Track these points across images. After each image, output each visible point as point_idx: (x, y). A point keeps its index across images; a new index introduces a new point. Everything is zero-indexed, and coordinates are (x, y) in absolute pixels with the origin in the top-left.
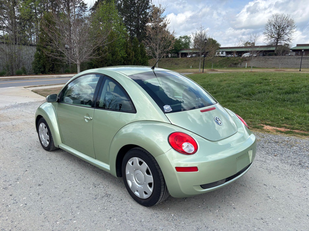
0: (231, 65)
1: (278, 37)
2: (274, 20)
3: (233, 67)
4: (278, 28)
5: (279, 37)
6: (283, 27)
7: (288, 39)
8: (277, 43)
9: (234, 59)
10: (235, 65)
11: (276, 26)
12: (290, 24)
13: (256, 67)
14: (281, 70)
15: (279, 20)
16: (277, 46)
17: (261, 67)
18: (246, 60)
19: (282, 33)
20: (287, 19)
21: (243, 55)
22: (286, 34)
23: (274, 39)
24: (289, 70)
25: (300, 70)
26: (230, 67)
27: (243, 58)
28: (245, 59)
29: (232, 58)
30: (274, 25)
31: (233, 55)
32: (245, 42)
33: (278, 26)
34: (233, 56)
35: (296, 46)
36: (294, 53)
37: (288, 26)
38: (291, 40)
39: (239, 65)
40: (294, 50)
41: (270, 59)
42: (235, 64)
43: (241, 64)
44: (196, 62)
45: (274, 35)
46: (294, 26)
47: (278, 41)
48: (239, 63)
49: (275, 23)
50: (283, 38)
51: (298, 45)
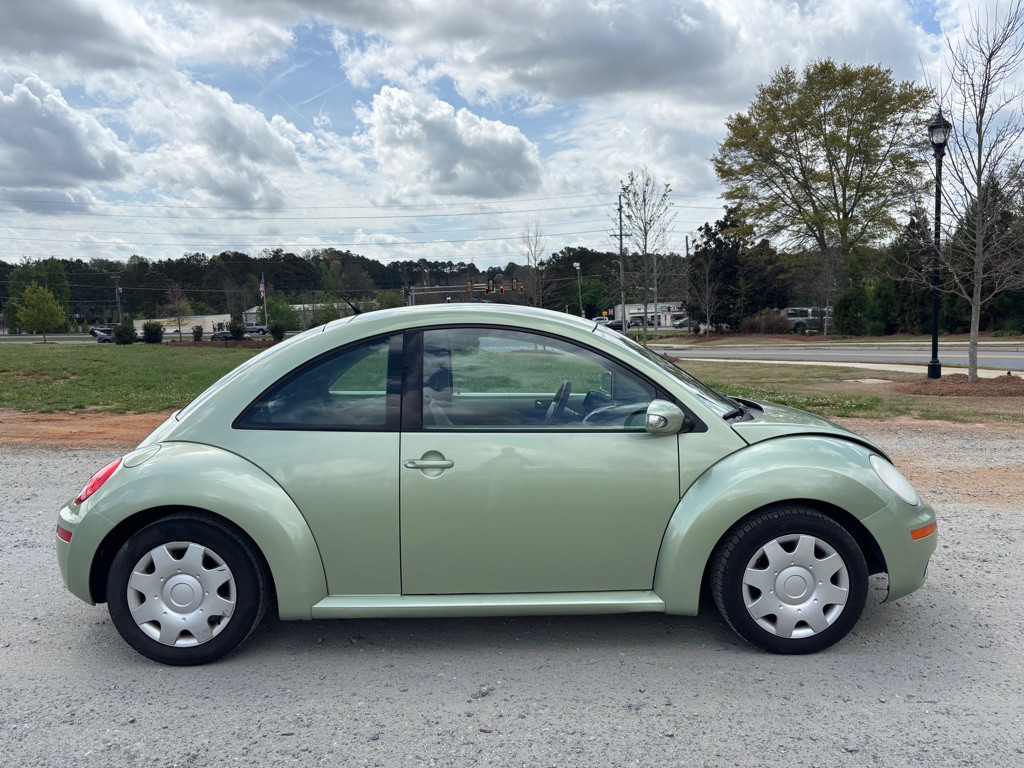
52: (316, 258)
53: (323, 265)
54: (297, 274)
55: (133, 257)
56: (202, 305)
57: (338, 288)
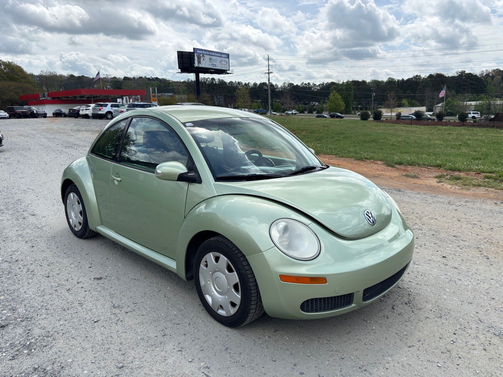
52: (488, 75)
53: (489, 80)
54: (472, 84)
55: (389, 78)
56: (414, 101)
57: (496, 92)
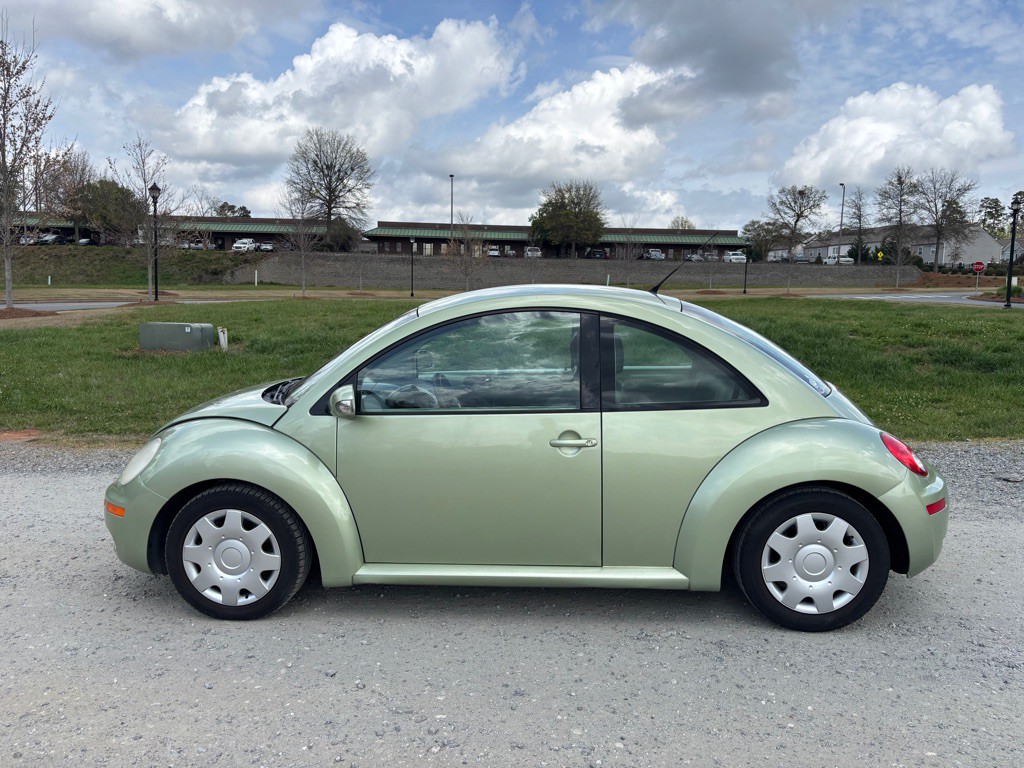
0: (200, 277)
1: (330, 197)
2: (313, 145)
3: (210, 282)
4: (326, 171)
5: (332, 198)
6: (339, 171)
7: (358, 205)
8: (330, 214)
9: (206, 256)
10: (212, 276)
11: (320, 165)
12: (358, 165)
13: (280, 284)
14: (365, 294)
15: (327, 148)
16: (328, 222)
17: (295, 283)
18: (246, 261)
19: (340, 187)
20: (348, 148)
21: (235, 245)
22: (349, 191)
23: (318, 201)
24: (383, 293)
25: (412, 295)
26: (198, 281)
27: (236, 253)
28: (243, 259)
29: (199, 255)
30: (315, 162)
31: (200, 242)
32: (221, 204)
33: (328, 167)
34: (200, 245)
35: (376, 226)
36: (375, 246)
37: (353, 170)
38: (365, 210)
39: (227, 277)
40: (373, 238)
41: (320, 261)
42: (215, 273)
43: (232, 273)
44: (61, 263)
45: (318, 191)
46: (368, 170)
47: (330, 209)
48: (227, 268)
49: (317, 156)
50: (344, 202)
51: (381, 224)
